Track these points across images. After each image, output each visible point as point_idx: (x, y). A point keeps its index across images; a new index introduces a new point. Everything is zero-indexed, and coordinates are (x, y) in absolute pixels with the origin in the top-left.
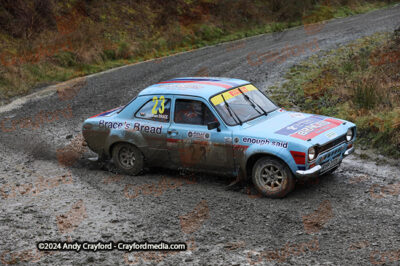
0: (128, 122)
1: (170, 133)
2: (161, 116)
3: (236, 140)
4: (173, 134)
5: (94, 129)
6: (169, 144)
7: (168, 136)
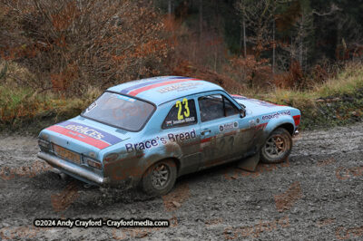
0: (161, 135)
1: (203, 134)
2: (187, 120)
3: (258, 121)
4: (207, 134)
5: (121, 157)
6: (203, 145)
7: (202, 137)
